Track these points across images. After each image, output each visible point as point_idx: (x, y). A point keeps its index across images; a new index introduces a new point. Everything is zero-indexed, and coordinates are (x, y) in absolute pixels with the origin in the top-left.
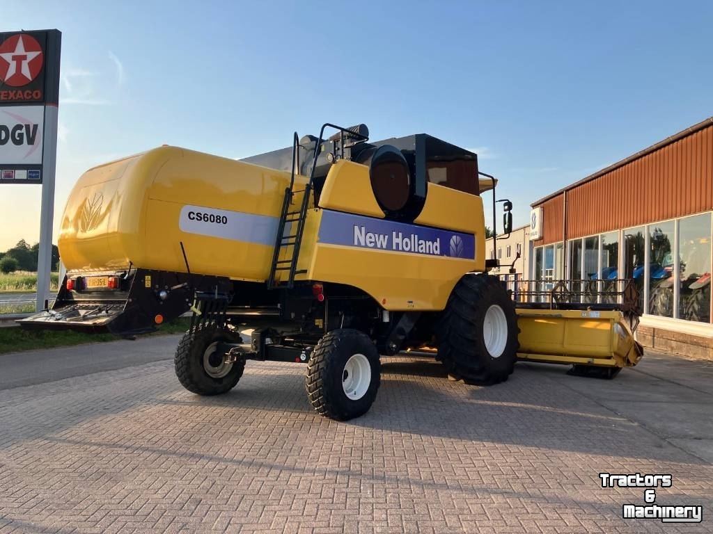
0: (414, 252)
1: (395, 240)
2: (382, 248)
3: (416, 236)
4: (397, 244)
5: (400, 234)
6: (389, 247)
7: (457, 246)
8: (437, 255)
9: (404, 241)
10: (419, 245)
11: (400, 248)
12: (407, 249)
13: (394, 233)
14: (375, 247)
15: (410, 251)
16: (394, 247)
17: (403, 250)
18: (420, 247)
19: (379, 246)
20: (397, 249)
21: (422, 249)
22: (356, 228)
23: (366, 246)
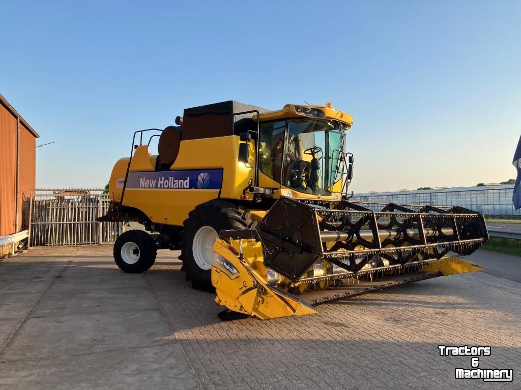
0: (171, 188)
1: (160, 182)
2: (152, 188)
3: (173, 178)
4: (161, 184)
5: (163, 178)
6: (156, 187)
7: (203, 180)
8: (187, 188)
9: (165, 182)
10: (174, 183)
11: (162, 187)
12: (167, 187)
13: (160, 179)
14: (149, 187)
15: (168, 188)
16: (159, 187)
17: (164, 188)
18: (175, 184)
19: (151, 187)
20: (161, 188)
21: (176, 185)
22: (141, 178)
23: (145, 188)
